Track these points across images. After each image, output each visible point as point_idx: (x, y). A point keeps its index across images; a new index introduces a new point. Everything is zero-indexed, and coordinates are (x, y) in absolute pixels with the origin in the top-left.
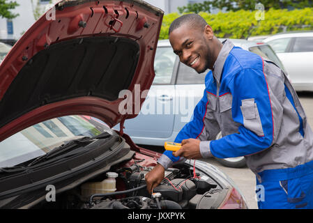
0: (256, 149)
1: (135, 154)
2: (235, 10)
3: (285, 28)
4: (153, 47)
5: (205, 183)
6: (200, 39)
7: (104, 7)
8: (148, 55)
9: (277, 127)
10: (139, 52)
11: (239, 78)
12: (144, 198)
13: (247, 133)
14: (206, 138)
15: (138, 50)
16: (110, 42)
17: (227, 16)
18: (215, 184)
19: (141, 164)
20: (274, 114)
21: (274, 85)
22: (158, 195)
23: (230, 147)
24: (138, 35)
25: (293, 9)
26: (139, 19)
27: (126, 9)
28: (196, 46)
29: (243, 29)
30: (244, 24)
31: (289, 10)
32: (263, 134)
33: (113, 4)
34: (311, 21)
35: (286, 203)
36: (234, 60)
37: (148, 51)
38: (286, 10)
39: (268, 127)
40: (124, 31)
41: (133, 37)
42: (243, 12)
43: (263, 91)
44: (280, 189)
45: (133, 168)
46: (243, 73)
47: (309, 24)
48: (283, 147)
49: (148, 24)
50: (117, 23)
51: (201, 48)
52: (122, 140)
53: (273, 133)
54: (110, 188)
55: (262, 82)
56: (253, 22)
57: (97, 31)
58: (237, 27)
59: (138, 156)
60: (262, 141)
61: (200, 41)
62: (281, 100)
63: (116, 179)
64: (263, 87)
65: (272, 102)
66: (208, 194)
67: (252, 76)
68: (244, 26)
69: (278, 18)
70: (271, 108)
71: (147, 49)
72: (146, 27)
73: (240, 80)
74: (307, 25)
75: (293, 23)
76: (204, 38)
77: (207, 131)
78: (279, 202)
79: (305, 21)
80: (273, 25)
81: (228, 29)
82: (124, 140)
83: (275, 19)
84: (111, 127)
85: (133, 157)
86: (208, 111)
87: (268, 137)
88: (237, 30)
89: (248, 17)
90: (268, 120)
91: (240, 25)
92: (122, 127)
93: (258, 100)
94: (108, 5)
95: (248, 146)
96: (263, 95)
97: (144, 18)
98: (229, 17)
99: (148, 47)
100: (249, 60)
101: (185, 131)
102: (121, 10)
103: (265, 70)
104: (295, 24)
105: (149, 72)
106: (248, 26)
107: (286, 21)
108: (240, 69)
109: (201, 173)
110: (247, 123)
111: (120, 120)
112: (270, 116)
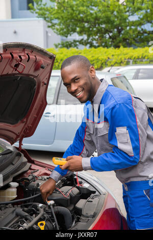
0: (126, 165)
1: (31, 166)
2: (95, 47)
3: (131, 61)
4: (46, 82)
5: (87, 189)
6: (85, 76)
7: (11, 54)
8: (42, 89)
9: (142, 148)
10: (36, 87)
11: (115, 110)
12: (41, 205)
13: (121, 153)
14: (86, 155)
15: (35, 85)
16: (14, 80)
17: (90, 51)
18: (94, 190)
19: (35, 174)
20: (140, 138)
21: (140, 116)
22: (52, 202)
23: (107, 163)
24: (36, 74)
25: (136, 48)
26: (37, 62)
27: (27, 54)
28: (82, 82)
29: (102, 61)
30: (103, 58)
31: (134, 49)
32: (133, 155)
33: (18, 51)
34: (149, 57)
35: (149, 207)
36: (110, 96)
37: (43, 86)
38: (132, 48)
39: (136, 149)
40: (25, 72)
41: (32, 75)
42: (101, 49)
43: (133, 121)
44: (144, 196)
45: (30, 178)
46: (118, 106)
47: (148, 59)
48: (146, 163)
49: (44, 65)
50: (20, 66)
51: (86, 84)
52: (21, 155)
53: (140, 153)
54: (12, 196)
55: (132, 114)
56: (109, 56)
57: (5, 73)
58: (98, 60)
59: (34, 167)
60: (132, 160)
61: (86, 78)
62: (145, 127)
63: (17, 188)
64: (133, 118)
65: (139, 130)
66: (90, 200)
67: (125, 109)
68: (103, 59)
69: (127, 54)
70: (138, 134)
71: (42, 84)
72: (43, 68)
73: (116, 112)
74: (146, 60)
75: (137, 57)
76: (88, 76)
77: (87, 150)
78: (144, 206)
79: (145, 57)
80: (123, 59)
81: (91, 61)
82: (23, 155)
83: (125, 55)
84: (12, 144)
85: (30, 169)
86: (87, 133)
87: (136, 157)
88: (98, 62)
89: (105, 53)
90: (136, 143)
91: (100, 58)
92: (20, 144)
93: (129, 128)
94: (14, 51)
95: (121, 163)
96: (132, 124)
97: (41, 61)
98: (92, 52)
99: (43, 82)
100: (122, 96)
101: (70, 150)
102: (24, 56)
103: (134, 104)
104: (138, 58)
105: (42, 102)
106: (106, 59)
107: (132, 57)
108: (116, 103)
109: (83, 181)
110: (120, 146)
111: (19, 139)
112: (138, 140)
